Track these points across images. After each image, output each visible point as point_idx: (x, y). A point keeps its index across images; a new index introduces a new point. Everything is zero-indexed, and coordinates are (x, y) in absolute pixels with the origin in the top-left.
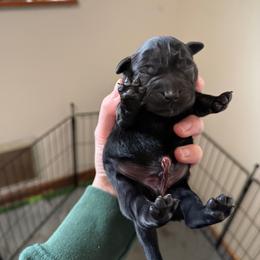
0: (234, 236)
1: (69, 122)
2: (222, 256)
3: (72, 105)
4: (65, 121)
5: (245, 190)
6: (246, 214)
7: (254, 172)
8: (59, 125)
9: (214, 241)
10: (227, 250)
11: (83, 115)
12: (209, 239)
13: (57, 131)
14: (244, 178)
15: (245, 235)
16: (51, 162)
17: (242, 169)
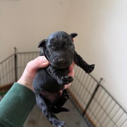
0: (90, 111)
1: (13, 56)
2: (85, 120)
3: (15, 48)
4: (11, 56)
5: (96, 90)
6: (96, 100)
7: (100, 81)
8: (8, 58)
9: (82, 113)
10: (87, 117)
11: (21, 53)
12: (80, 112)
13: (7, 61)
14: (95, 84)
15: (95, 110)
16: (3, 77)
17: (95, 80)
